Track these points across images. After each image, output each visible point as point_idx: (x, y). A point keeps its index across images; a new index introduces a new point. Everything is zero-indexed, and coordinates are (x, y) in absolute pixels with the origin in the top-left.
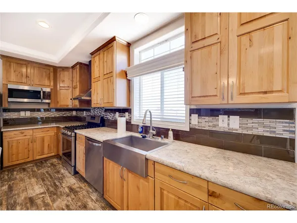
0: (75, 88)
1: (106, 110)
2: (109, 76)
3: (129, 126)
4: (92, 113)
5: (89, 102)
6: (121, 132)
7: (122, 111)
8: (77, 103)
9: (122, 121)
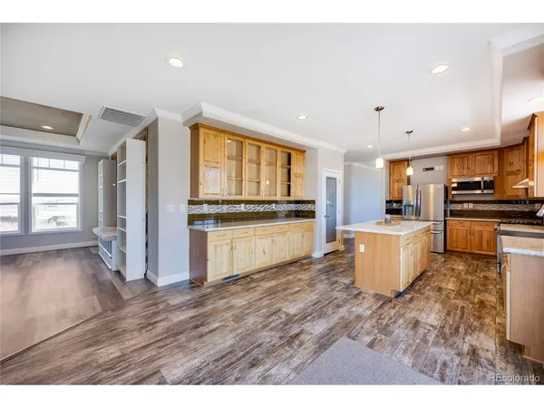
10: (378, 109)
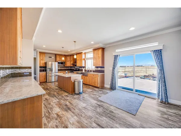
0: (71, 61)
1: (80, 67)
2: (81, 60)
3: (85, 70)
4: (77, 68)
5: (76, 65)
6: (84, 71)
7: (84, 67)
8: (72, 65)
9: (84, 69)
10: (75, 42)
